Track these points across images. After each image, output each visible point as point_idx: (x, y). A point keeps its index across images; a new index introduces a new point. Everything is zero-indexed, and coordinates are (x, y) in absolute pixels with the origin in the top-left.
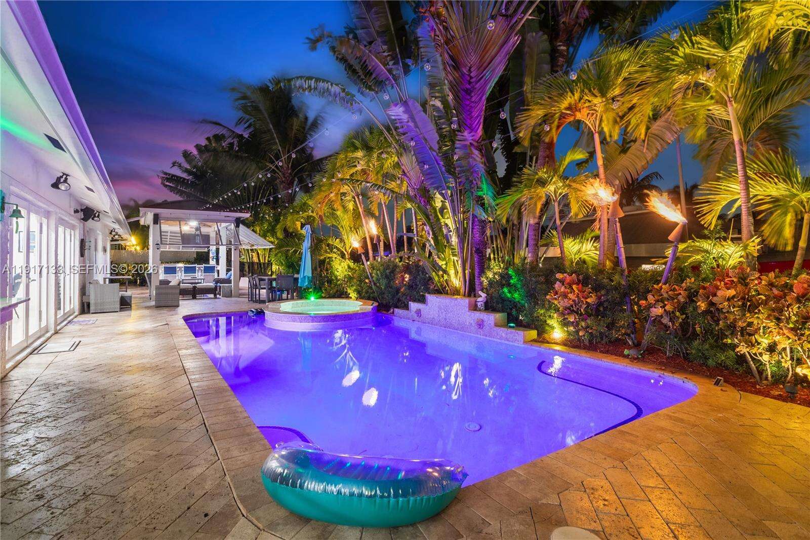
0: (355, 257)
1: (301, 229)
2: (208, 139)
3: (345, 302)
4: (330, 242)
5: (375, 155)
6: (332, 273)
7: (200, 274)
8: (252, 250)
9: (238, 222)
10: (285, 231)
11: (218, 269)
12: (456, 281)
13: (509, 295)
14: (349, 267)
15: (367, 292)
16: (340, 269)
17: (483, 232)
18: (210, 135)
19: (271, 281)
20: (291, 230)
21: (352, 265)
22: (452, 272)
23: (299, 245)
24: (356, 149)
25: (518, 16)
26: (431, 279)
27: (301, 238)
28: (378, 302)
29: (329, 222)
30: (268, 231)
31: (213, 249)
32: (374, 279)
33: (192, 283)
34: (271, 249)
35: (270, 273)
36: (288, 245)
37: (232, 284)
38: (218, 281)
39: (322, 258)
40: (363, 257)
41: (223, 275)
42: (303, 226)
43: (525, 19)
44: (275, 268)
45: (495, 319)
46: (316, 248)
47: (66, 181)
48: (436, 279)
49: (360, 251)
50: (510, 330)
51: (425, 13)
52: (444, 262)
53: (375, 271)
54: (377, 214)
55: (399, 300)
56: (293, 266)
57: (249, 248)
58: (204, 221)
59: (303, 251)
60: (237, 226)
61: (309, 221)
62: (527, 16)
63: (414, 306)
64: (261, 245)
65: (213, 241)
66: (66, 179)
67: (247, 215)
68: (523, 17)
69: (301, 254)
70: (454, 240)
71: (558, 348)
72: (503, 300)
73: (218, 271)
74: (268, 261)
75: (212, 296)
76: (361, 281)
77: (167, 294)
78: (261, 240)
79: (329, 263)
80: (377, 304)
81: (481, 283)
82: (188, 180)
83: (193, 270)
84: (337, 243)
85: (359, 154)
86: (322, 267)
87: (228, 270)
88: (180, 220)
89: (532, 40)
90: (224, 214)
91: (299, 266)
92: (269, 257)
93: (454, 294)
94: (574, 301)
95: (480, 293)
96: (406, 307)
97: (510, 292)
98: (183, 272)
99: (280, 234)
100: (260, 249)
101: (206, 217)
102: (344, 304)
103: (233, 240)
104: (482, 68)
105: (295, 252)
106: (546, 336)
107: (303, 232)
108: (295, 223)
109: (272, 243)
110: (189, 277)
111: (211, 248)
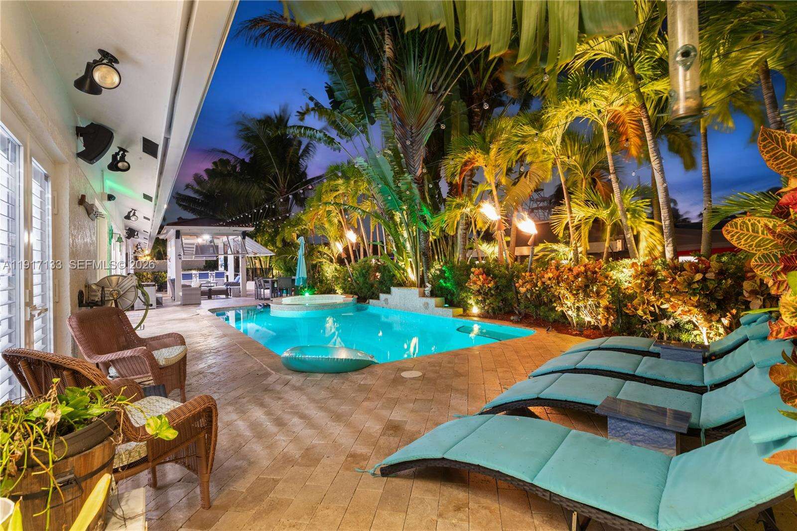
0: (340, 261)
1: (297, 239)
2: (215, 163)
3: (332, 297)
4: (320, 249)
5: (352, 182)
6: (323, 275)
7: (212, 279)
8: (255, 257)
9: (245, 235)
10: (284, 241)
11: (227, 274)
12: (412, 276)
13: (444, 285)
14: (336, 269)
15: (350, 288)
16: (329, 271)
17: (427, 240)
18: (216, 160)
19: (273, 283)
20: (288, 241)
21: (338, 267)
22: (409, 270)
23: (295, 253)
24: (338, 177)
25: (442, 91)
26: (394, 275)
27: (296, 246)
28: (358, 295)
29: (320, 233)
30: (269, 241)
31: (221, 258)
32: (355, 278)
33: (208, 287)
34: (271, 256)
35: (271, 277)
36: (286, 253)
37: (241, 287)
38: (228, 284)
39: (314, 262)
40: (346, 261)
41: (231, 279)
42: (298, 237)
43: (446, 94)
44: (275, 272)
45: (436, 302)
46: (309, 254)
47: (134, 214)
48: (398, 275)
49: (344, 256)
50: (444, 309)
51: (380, 87)
52: (403, 263)
53: (354, 272)
54: (356, 227)
55: (373, 293)
56: (291, 270)
57: (253, 256)
58: (215, 235)
59: (299, 257)
60: (244, 238)
61: (303, 233)
62: (447, 92)
63: (382, 296)
64: (263, 253)
65: (221, 251)
66: (134, 213)
67: (252, 229)
68: (444, 94)
69: (297, 259)
70: (408, 246)
71: (476, 319)
72: (442, 288)
73: (227, 276)
74: (269, 266)
75: (224, 296)
76: (345, 280)
77: (191, 294)
78: (263, 249)
79: (320, 267)
80: (357, 297)
81: (428, 277)
82: (199, 200)
83: (206, 276)
84: (325, 250)
85: (340, 181)
86: (314, 269)
87: (236, 275)
88: (197, 235)
89: (455, 105)
90: (232, 228)
91: (296, 270)
92: (270, 263)
93: (411, 286)
94: (480, 286)
95: (427, 284)
96: (378, 298)
97: (445, 283)
98: (198, 278)
99: (279, 244)
100: (262, 257)
101: (218, 232)
102: (332, 298)
103: (240, 250)
104: (419, 128)
105: (292, 258)
106: (468, 311)
107: (298, 241)
108: (292, 234)
109: (272, 251)
110: (204, 281)
111: (220, 257)
